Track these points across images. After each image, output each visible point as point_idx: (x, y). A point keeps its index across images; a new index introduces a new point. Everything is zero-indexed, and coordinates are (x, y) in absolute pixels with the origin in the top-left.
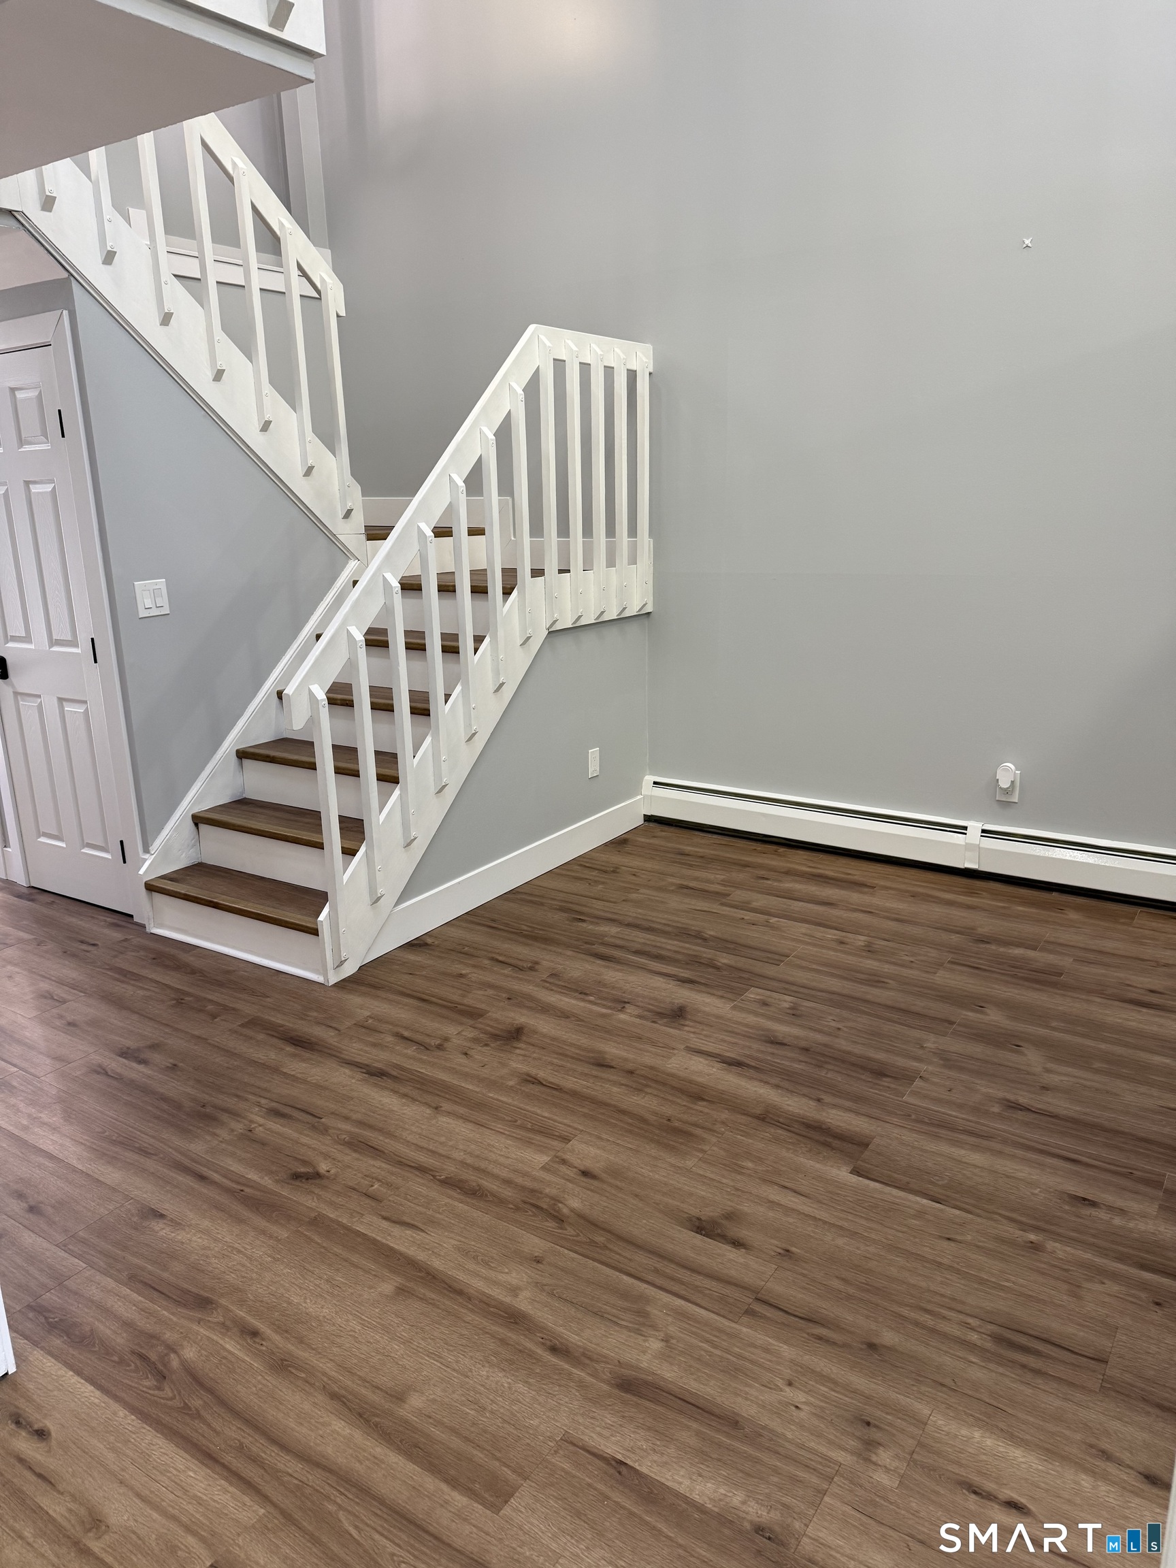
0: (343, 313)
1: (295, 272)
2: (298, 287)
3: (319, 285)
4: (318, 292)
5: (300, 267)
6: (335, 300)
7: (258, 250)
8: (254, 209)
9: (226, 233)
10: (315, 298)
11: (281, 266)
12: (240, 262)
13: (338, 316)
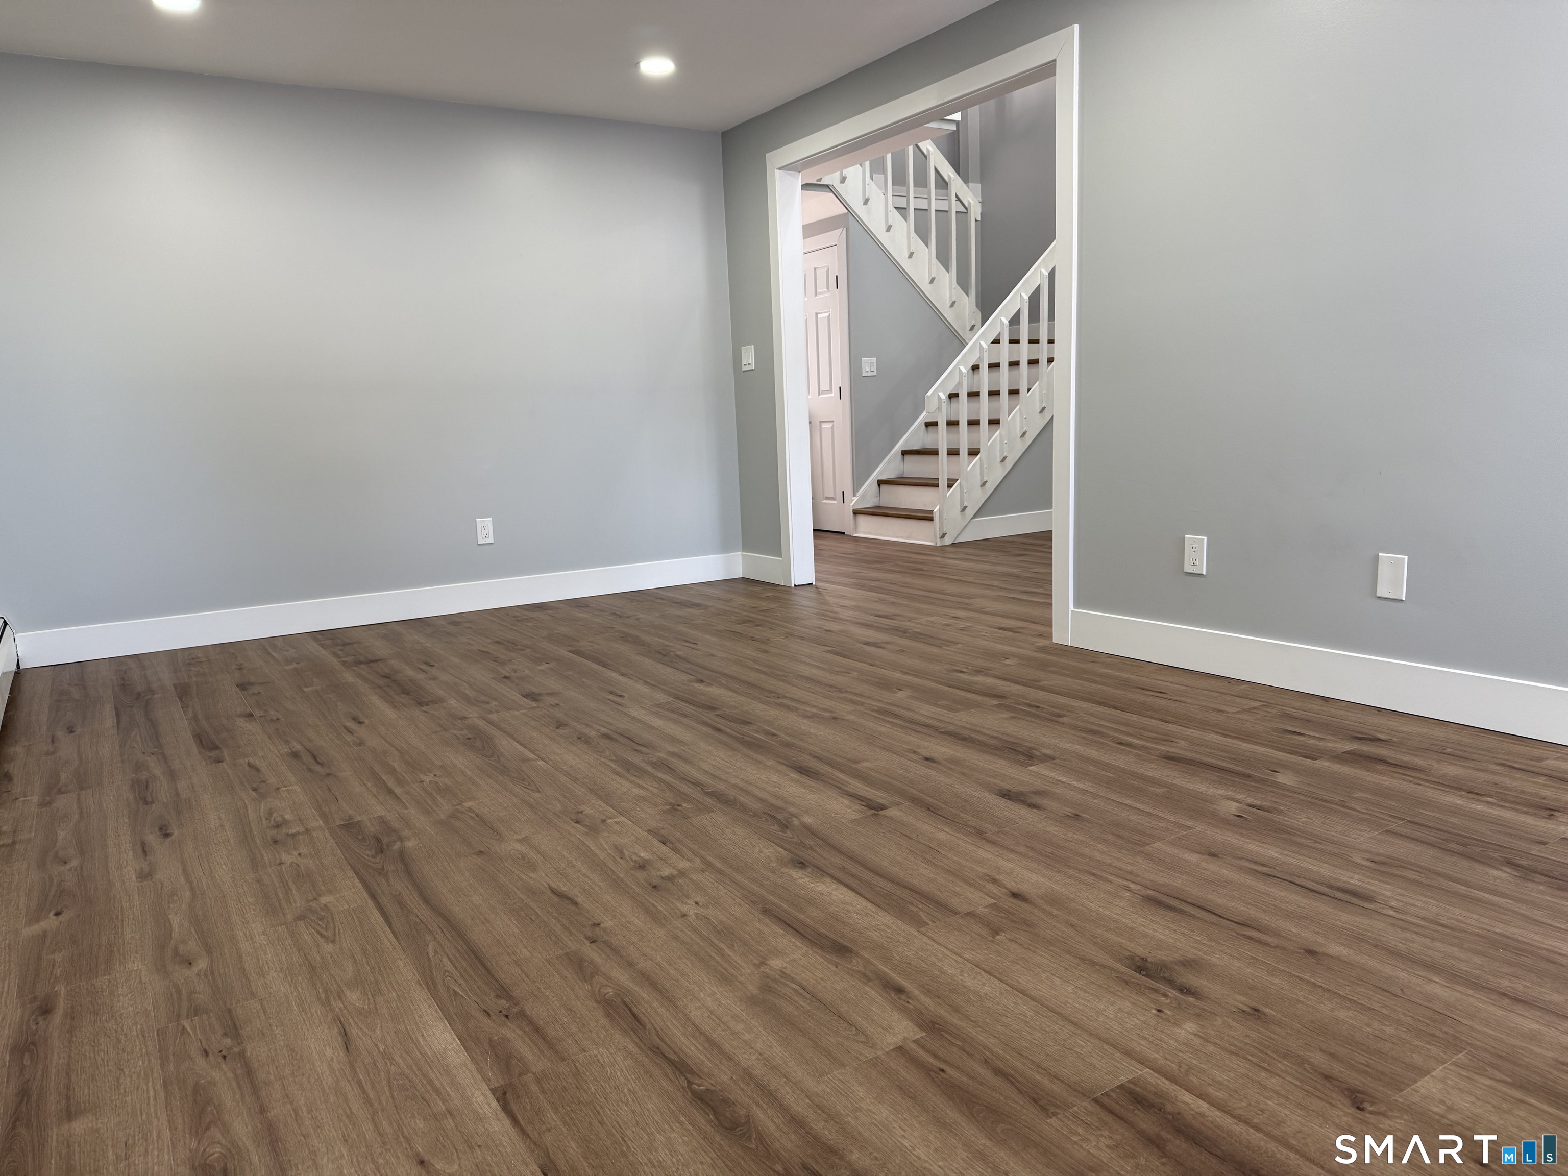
0: (979, 219)
1: (954, 198)
2: (955, 207)
3: (967, 205)
4: (966, 209)
5: (957, 196)
6: (976, 211)
7: (936, 188)
8: (936, 169)
9: (921, 181)
10: (964, 214)
11: (947, 196)
12: (926, 196)
13: (976, 220)
